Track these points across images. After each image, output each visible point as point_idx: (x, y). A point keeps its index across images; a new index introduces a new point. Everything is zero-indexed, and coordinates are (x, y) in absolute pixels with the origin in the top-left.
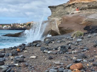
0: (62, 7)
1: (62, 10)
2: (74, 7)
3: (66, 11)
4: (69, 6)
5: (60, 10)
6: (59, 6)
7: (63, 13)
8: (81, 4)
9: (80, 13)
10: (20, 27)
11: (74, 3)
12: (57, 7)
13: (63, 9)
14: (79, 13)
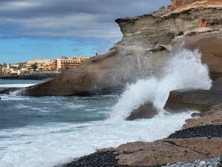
0: (151, 21)
1: (150, 28)
2: (191, 20)
3: (164, 30)
4: (174, 16)
5: (145, 28)
6: (141, 17)
7: (154, 35)
8: (210, 11)
9: (212, 33)
10: (13, 71)
11: (190, 10)
12: (137, 20)
13: (153, 25)
14: (209, 31)
